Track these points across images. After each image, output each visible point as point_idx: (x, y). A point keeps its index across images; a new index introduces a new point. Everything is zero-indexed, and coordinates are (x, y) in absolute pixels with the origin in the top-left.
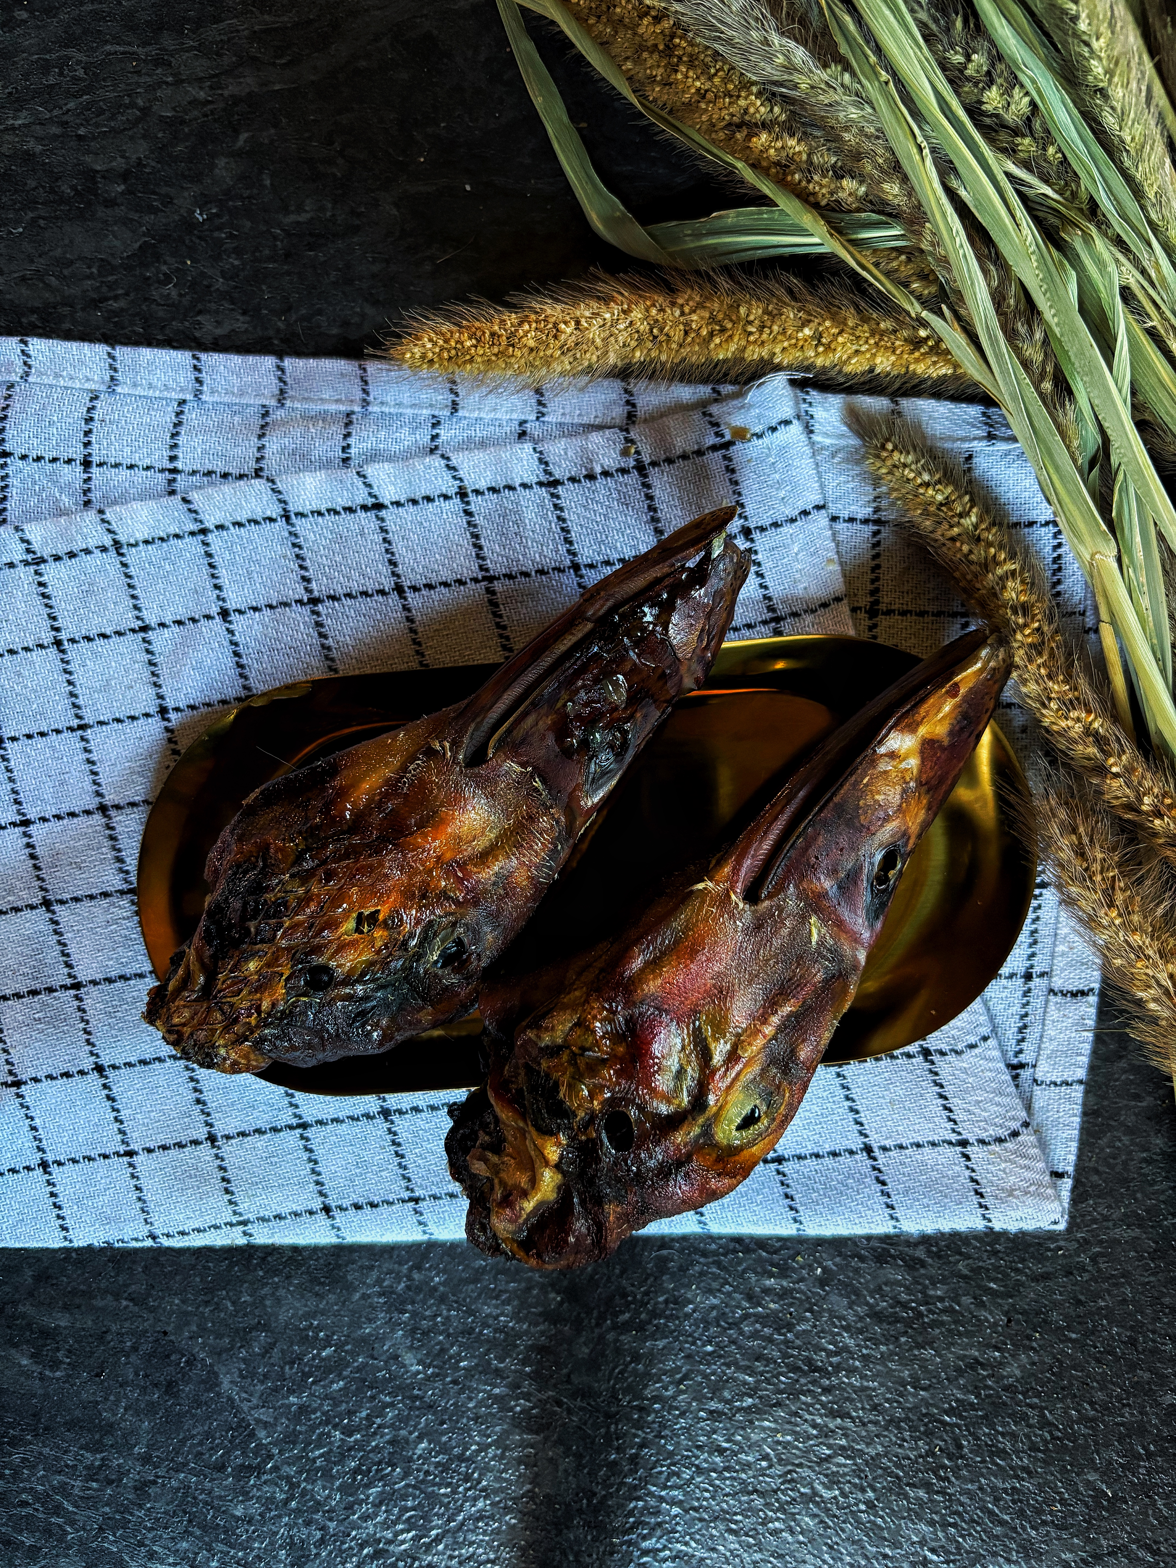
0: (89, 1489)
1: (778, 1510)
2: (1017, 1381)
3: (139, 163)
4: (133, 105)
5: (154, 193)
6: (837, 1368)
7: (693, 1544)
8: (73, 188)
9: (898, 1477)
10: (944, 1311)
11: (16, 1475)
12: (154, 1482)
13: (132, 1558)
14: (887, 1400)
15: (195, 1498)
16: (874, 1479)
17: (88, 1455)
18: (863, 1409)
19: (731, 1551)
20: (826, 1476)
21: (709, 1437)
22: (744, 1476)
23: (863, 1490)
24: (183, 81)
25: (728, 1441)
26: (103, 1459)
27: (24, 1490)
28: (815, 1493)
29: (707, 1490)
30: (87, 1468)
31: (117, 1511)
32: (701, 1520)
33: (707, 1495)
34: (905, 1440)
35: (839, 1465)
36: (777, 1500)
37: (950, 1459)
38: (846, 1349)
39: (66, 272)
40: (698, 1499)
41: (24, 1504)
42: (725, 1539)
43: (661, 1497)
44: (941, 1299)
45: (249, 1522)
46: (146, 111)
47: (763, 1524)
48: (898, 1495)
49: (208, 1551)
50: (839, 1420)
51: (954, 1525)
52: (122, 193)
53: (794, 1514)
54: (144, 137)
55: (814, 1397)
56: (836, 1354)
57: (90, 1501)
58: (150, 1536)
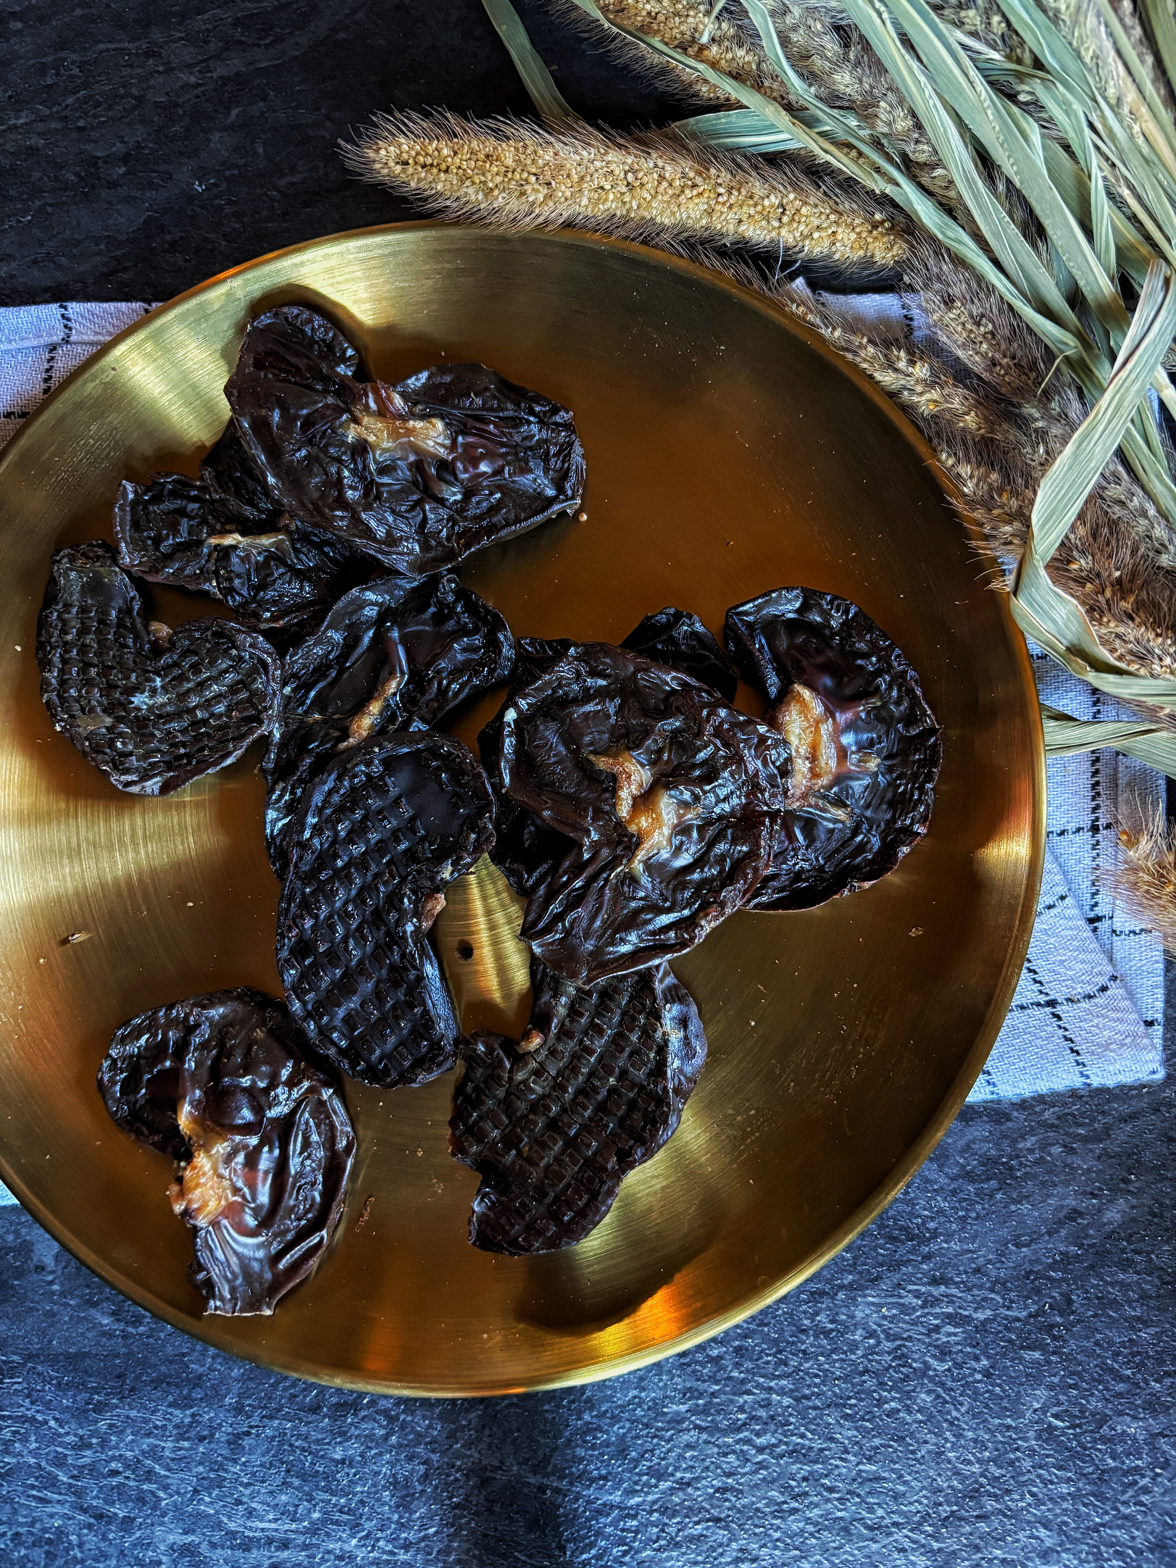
0: (181, 1449)
1: (892, 1388)
2: (1119, 1226)
3: (138, 145)
4: (128, 95)
5: (154, 171)
6: (935, 1234)
7: (810, 1436)
8: (77, 175)
9: (1010, 1341)
10: (1037, 1163)
11: (104, 1443)
12: (248, 1434)
13: (229, 1518)
14: (989, 1261)
15: (291, 1445)
16: (987, 1345)
17: (177, 1412)
18: (966, 1272)
19: (849, 1438)
20: (936, 1347)
21: (813, 1321)
22: (853, 1357)
23: (977, 1359)
24: (173, 69)
25: (832, 1322)
26: (193, 1415)
27: (113, 1458)
28: (928, 1367)
29: (817, 1376)
30: (177, 1427)
31: (211, 1470)
32: (815, 1408)
33: (817, 1380)
34: (1012, 1302)
35: (949, 1335)
36: (890, 1379)
37: (1061, 1316)
38: (941, 1212)
39: (75, 251)
40: (809, 1386)
41: (114, 1473)
42: (842, 1426)
43: (770, 1389)
44: (1031, 1151)
45: (351, 1465)
46: (140, 99)
47: (878, 1406)
48: (1012, 1360)
49: (309, 1501)
50: (943, 1288)
51: (1074, 1386)
52: (124, 174)
53: (908, 1392)
54: (141, 122)
55: (914, 1267)
56: (932, 1219)
57: (182, 1462)
58: (248, 1492)
